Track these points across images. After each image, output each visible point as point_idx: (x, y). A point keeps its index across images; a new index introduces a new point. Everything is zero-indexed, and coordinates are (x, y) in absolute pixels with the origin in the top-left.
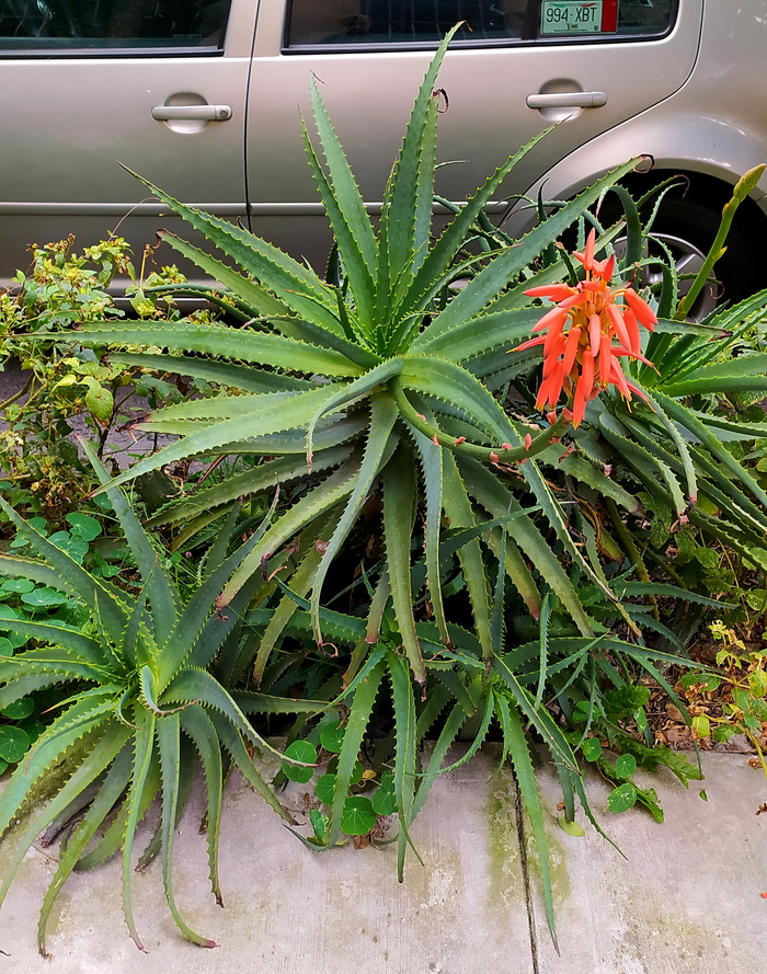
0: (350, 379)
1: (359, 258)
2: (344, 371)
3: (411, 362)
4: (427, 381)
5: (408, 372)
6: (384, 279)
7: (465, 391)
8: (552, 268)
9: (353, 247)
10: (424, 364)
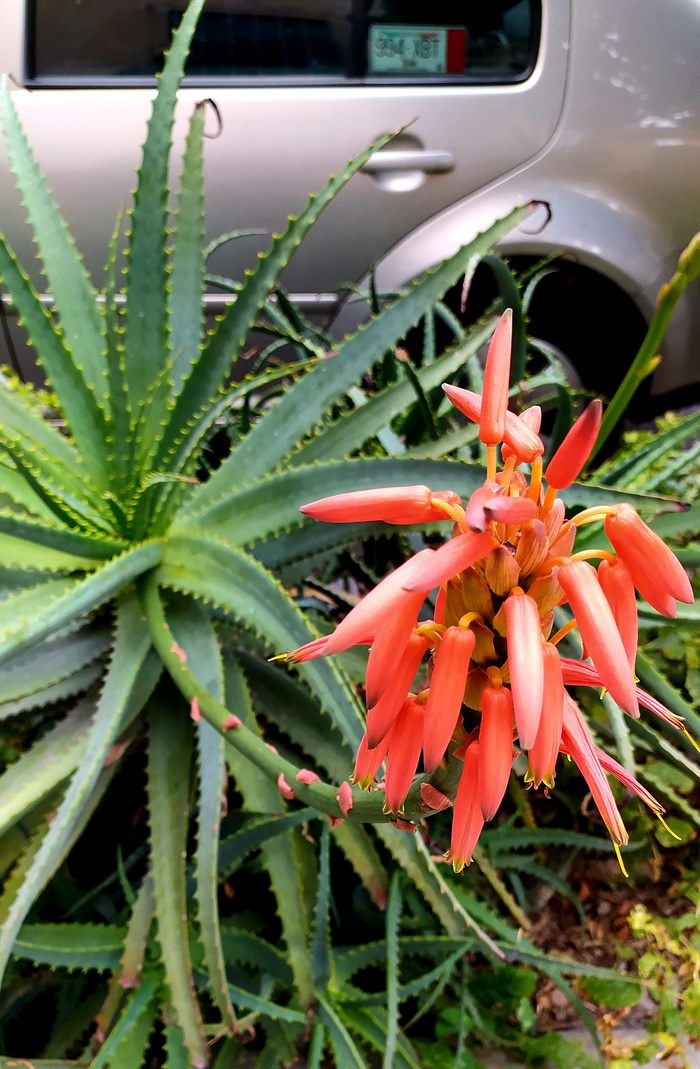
0: (79, 574)
1: (77, 379)
2: (71, 562)
3: (179, 543)
4: (200, 575)
5: (174, 558)
6: (120, 413)
7: (256, 597)
8: (392, 391)
9: (66, 359)
10: (197, 547)
